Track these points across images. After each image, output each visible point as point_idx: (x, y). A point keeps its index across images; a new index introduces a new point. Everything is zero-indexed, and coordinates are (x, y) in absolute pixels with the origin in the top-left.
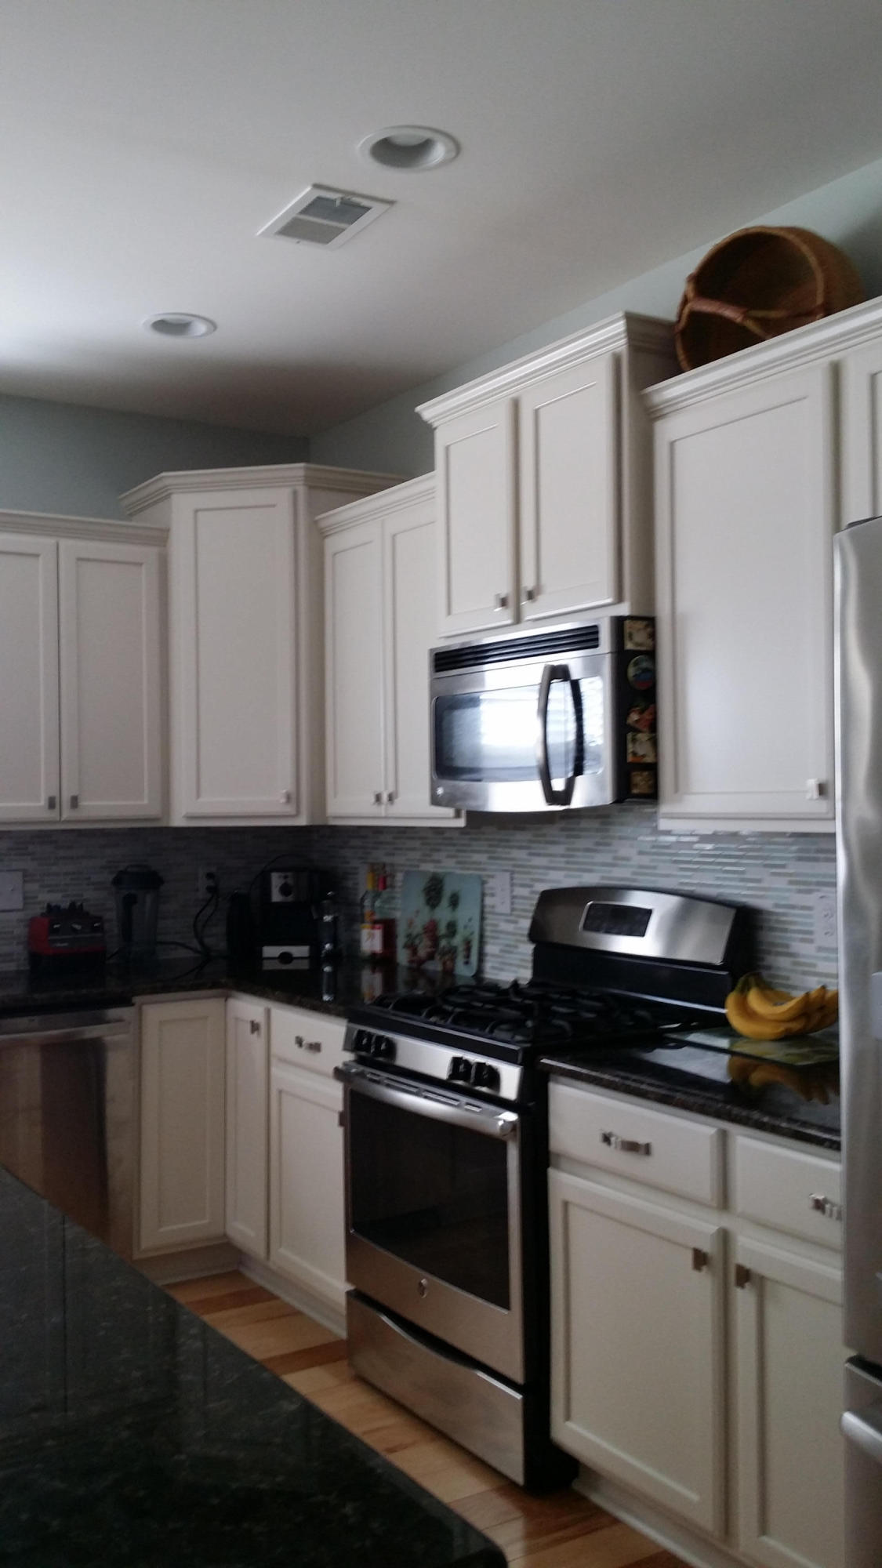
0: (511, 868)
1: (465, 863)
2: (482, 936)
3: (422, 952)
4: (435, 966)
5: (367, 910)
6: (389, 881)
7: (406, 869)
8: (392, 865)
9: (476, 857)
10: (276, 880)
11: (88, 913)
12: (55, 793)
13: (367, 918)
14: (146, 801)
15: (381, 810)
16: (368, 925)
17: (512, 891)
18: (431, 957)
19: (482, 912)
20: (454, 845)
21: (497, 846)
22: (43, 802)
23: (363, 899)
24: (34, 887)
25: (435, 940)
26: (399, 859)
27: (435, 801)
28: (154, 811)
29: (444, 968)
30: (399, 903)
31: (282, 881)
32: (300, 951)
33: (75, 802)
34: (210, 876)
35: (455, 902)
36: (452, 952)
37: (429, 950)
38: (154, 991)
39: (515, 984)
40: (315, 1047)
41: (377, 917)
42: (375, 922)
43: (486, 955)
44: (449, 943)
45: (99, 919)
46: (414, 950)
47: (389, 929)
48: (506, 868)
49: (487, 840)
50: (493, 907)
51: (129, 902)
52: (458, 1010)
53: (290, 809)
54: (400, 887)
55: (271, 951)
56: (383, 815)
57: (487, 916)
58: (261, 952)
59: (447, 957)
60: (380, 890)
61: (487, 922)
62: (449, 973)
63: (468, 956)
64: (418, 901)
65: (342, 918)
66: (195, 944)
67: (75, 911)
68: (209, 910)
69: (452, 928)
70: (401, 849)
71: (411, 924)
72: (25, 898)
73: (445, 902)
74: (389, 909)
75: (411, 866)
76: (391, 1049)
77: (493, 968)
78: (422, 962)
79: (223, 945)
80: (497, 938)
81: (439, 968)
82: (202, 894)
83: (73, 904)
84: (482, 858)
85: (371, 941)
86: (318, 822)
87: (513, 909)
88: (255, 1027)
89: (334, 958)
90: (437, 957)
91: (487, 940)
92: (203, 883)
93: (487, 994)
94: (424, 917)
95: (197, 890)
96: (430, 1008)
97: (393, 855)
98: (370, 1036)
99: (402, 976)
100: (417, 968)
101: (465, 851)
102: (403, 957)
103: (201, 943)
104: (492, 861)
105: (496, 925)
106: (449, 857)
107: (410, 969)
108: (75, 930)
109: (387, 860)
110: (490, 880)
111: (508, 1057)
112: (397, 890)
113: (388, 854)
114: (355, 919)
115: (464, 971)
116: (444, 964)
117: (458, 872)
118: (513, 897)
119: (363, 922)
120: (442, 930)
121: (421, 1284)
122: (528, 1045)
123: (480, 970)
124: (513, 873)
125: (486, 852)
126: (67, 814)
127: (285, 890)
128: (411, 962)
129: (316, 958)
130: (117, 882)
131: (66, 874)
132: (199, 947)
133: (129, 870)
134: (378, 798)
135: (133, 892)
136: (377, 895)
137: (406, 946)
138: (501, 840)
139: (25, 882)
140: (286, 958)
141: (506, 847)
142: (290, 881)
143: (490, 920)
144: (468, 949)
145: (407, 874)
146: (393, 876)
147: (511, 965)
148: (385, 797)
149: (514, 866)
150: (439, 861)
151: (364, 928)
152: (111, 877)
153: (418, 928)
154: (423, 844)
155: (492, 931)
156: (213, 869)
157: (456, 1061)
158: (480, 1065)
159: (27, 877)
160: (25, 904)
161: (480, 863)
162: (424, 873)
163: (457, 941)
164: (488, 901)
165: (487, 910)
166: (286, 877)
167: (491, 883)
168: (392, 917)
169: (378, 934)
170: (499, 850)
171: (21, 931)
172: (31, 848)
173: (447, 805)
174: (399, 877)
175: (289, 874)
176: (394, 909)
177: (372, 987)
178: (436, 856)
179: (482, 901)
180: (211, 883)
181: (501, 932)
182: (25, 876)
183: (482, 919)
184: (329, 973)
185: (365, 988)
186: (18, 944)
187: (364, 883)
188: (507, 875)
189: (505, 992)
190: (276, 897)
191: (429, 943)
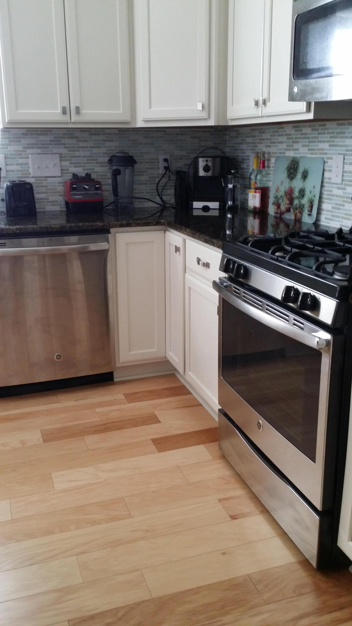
0: (344, 152)
1: (314, 150)
2: (320, 197)
3: (283, 208)
4: (290, 217)
5: (253, 182)
6: (266, 164)
7: (277, 155)
8: (269, 153)
9: (321, 146)
10: (202, 163)
11: (93, 180)
12: (66, 105)
13: (252, 186)
14: (121, 112)
15: (259, 112)
16: (252, 190)
17: (343, 168)
18: (288, 210)
19: (322, 182)
20: (309, 138)
21: (336, 137)
22: (59, 111)
23: (251, 174)
24: (66, 164)
25: (291, 200)
26: (272, 150)
27: (292, 98)
28: (126, 117)
29: (295, 218)
30: (271, 177)
31: (205, 163)
32: (214, 205)
33: (78, 110)
34: (166, 160)
35: (305, 176)
36: (301, 208)
37: (288, 206)
38: (122, 226)
39: (340, 231)
40: (207, 265)
41: (259, 185)
42: (256, 189)
43: (323, 210)
44: (299, 202)
45: (99, 183)
46: (279, 206)
47: (264, 193)
48: (341, 152)
49: (328, 133)
50: (330, 179)
51: (116, 173)
52: (295, 250)
53: (204, 115)
54: (273, 167)
55: (197, 205)
56: (260, 115)
57: (325, 184)
58: (192, 205)
59: (297, 211)
60: (261, 169)
61: (325, 188)
62: (298, 221)
63: (311, 211)
64: (283, 175)
65: (239, 186)
66: (158, 200)
67: (88, 178)
68: (164, 180)
69: (302, 193)
70: (275, 143)
71: (277, 190)
72: (62, 170)
73: (299, 176)
74: (266, 181)
75: (280, 153)
76: (247, 274)
77: (326, 218)
78: (282, 213)
79: (173, 201)
80: (330, 199)
81: (293, 217)
82: (161, 171)
83: (87, 174)
84: (325, 146)
85: (254, 200)
86: (222, 123)
87: (343, 180)
88: (177, 249)
89: (233, 210)
90: (292, 210)
91: (323, 200)
92: (162, 164)
93: (318, 238)
94: (286, 185)
95: (158, 168)
96: (276, 247)
97: (270, 146)
98: (234, 262)
99: (271, 221)
100: (279, 218)
101: (314, 142)
102: (272, 210)
103: (161, 199)
104: (331, 148)
105: (331, 191)
106: (303, 146)
107: (276, 217)
108: (85, 188)
109: (266, 150)
110: (329, 161)
111: (328, 291)
112: (271, 169)
113: (266, 146)
114: (247, 187)
115: (307, 220)
116: (296, 215)
117: (309, 156)
118: (343, 172)
119: (250, 188)
120: (296, 194)
121: (259, 423)
122: (346, 283)
123: (318, 220)
124: (344, 155)
125: (328, 142)
126: (74, 118)
127: (206, 169)
128: (277, 213)
129: (223, 209)
130: (110, 161)
131: (84, 157)
132: (159, 201)
133: (117, 155)
134: (257, 103)
135: (118, 167)
136: (259, 172)
137: (274, 204)
138: (338, 133)
139: (61, 160)
140: (206, 209)
141: (341, 137)
142: (210, 164)
143: (327, 186)
144: (311, 207)
145: (278, 158)
146: (269, 160)
147: (338, 217)
148: (261, 102)
149: (346, 150)
150: (297, 150)
151: (250, 192)
152: (107, 159)
153: (281, 193)
154: (288, 139)
155: (328, 195)
156: (168, 157)
157: (288, 289)
158: (306, 295)
159: (62, 157)
160: (62, 173)
161: (324, 149)
162: (287, 158)
163: (305, 201)
164: (327, 175)
165: (325, 180)
166: (207, 161)
167: (330, 162)
168: (266, 186)
169: (258, 196)
170: (338, 139)
171: (61, 189)
172: (63, 141)
173: (300, 100)
174: (273, 160)
175: (209, 159)
176: (269, 181)
177: (253, 227)
178: (296, 146)
179: (323, 174)
180: (166, 165)
181: (334, 195)
182: (60, 157)
183: (322, 186)
184: (230, 218)
185: (249, 228)
186: (60, 196)
187: (252, 165)
188: (342, 157)
189: (331, 237)
190: (202, 173)
191: (287, 202)
